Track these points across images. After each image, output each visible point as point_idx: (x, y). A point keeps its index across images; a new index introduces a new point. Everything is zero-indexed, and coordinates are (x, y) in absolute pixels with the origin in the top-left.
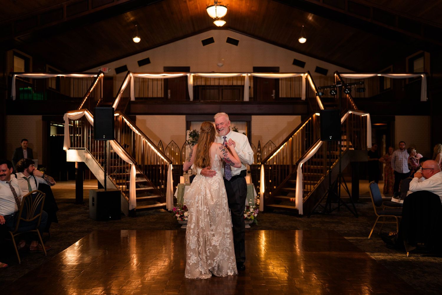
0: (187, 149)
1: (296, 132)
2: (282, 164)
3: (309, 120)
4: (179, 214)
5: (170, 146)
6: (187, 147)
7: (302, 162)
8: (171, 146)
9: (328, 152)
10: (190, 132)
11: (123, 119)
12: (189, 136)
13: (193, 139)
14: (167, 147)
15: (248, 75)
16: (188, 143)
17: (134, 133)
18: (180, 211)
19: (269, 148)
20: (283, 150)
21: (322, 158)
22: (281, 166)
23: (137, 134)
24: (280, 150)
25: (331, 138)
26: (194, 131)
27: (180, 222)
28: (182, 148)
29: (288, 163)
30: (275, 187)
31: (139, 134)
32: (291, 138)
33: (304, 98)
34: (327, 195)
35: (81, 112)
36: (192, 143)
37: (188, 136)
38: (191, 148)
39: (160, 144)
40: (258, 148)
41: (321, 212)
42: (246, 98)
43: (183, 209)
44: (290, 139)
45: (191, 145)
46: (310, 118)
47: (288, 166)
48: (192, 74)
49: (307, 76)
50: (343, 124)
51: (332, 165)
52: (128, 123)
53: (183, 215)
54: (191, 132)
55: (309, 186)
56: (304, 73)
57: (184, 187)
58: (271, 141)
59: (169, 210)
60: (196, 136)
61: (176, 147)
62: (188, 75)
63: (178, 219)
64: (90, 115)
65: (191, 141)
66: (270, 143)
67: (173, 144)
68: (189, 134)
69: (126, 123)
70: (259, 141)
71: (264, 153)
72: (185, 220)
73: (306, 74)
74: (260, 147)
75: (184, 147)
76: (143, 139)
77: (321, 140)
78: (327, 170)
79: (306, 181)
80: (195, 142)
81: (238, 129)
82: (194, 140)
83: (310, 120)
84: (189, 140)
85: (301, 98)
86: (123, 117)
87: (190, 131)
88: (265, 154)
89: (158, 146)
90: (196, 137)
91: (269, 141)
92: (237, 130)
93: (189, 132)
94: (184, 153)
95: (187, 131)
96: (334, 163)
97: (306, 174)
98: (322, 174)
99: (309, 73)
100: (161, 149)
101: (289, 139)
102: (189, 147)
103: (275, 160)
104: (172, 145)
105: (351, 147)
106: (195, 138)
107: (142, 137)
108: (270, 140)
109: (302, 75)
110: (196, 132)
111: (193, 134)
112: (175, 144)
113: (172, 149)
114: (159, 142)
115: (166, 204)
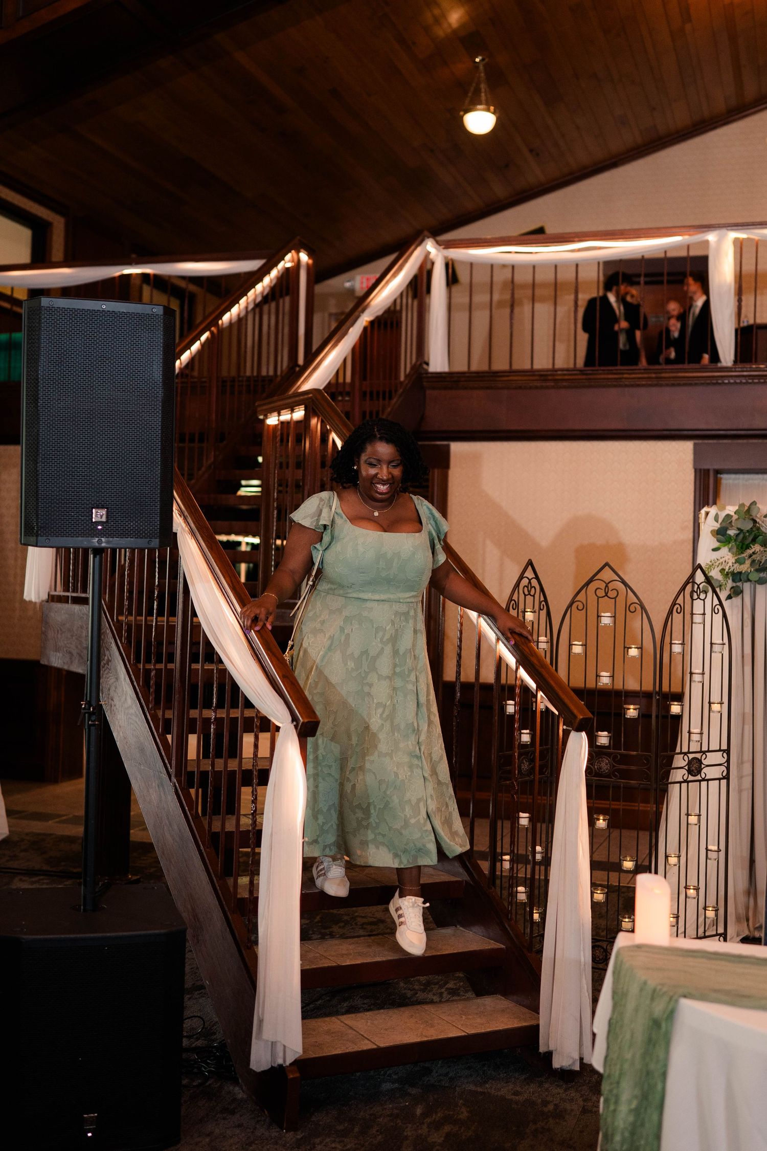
0: (698, 619)
5: (592, 598)
6: (698, 605)
8: (599, 598)
10: (722, 515)
12: (717, 544)
13: (739, 562)
14: (570, 606)
16: (708, 580)
28: (670, 612)
36: (730, 583)
37: (707, 541)
38: (725, 616)
39: (530, 585)
45: (723, 595)
48: (733, 235)
54: (728, 516)
59: (557, 1063)
60: (754, 541)
61: (628, 608)
62: (710, 238)
65: (722, 571)
67: (609, 585)
68: (717, 526)
75: (682, 610)
80: (748, 580)
82: (745, 567)
84: (711, 566)
87: (722, 508)
89: (511, 599)
90: (757, 548)
93: (716, 518)
94: (677, 649)
95: (703, 511)
102: (713, 610)
104: (606, 595)
106: (750, 551)
110: (760, 518)
111: (739, 529)
112: (621, 586)
113: (606, 620)
114: (521, 577)
115: (538, 1019)
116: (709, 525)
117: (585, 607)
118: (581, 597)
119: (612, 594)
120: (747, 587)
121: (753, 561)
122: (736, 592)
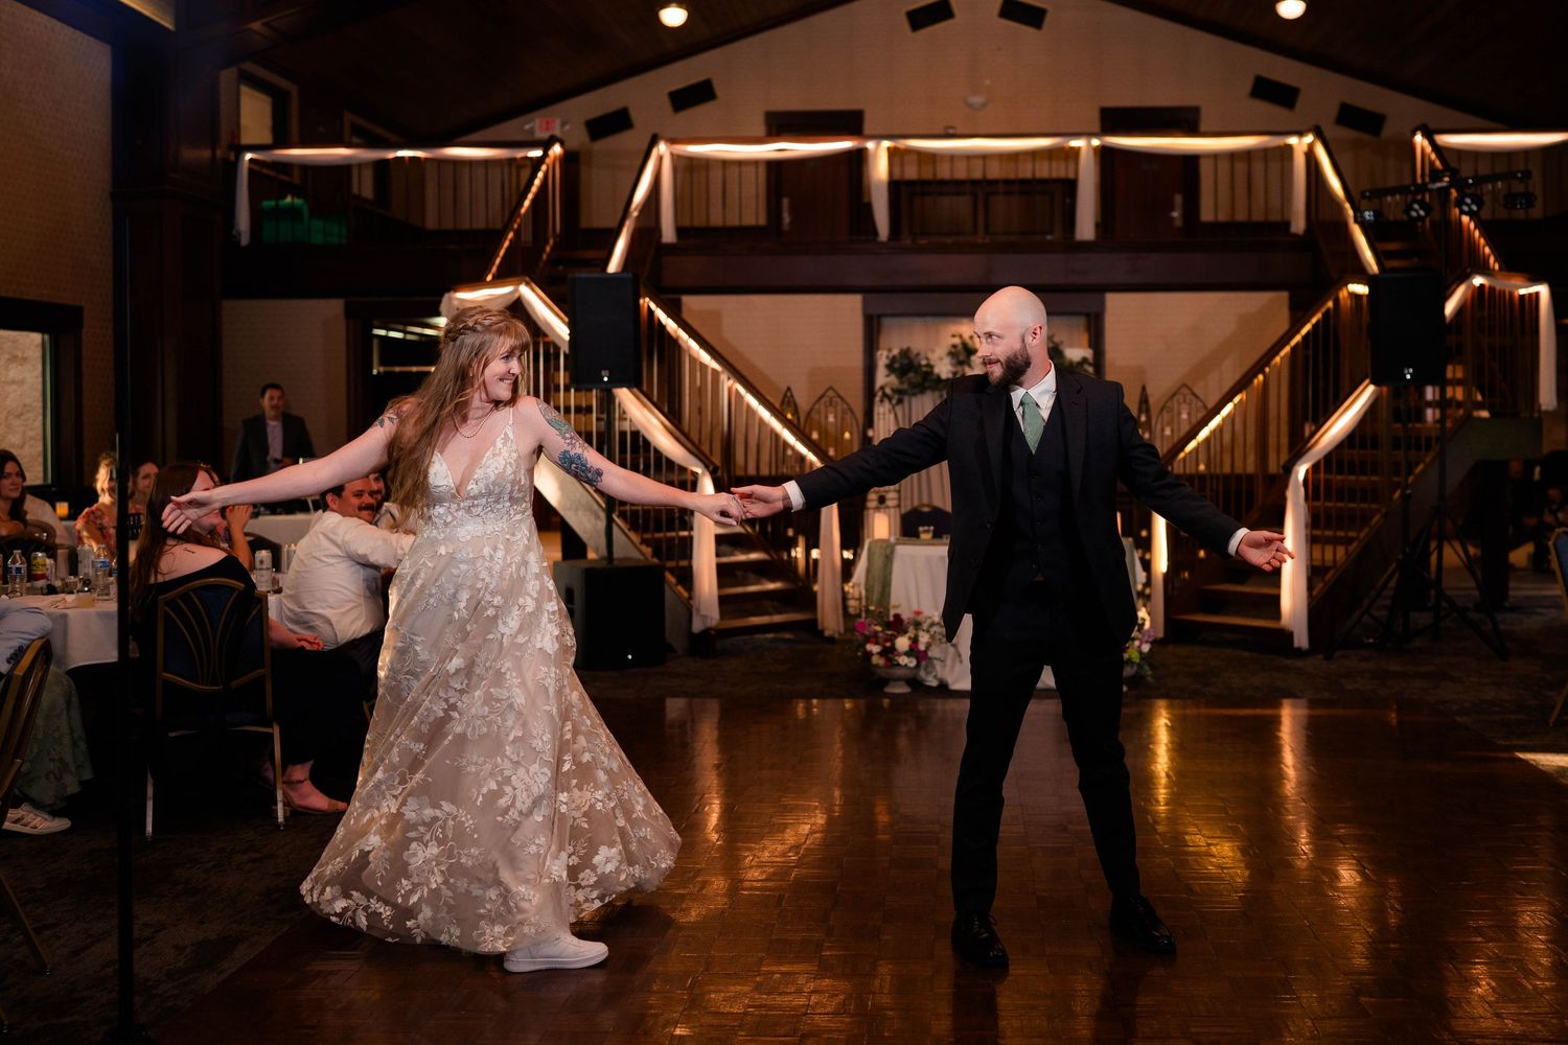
0: (881, 417)
1: (1277, 353)
2: (1227, 469)
3: (1323, 310)
4: (877, 643)
5: (823, 407)
6: (880, 409)
7: (1303, 463)
8: (826, 407)
9: (1399, 425)
10: (891, 355)
11: (651, 312)
12: (889, 374)
13: (901, 383)
14: (810, 411)
15: (1089, 143)
16: (885, 395)
17: (694, 360)
18: (881, 635)
19: (1179, 414)
20: (1231, 417)
21: (1375, 445)
22: (1226, 477)
23: (704, 367)
24: (1224, 420)
25: (1408, 377)
26: (905, 353)
27: (882, 673)
29: (1251, 469)
30: (1202, 554)
31: (714, 365)
32: (1261, 377)
33: (1299, 225)
34: (1393, 584)
35: (507, 289)
36: (896, 397)
37: (883, 372)
39: (789, 401)
40: (1140, 411)
41: (1371, 641)
42: (1086, 229)
43: (888, 625)
44: (1256, 381)
45: (894, 402)
46: (1330, 304)
47: (1250, 478)
48: (886, 144)
49: (1311, 147)
50: (1452, 320)
51: (1410, 472)
52: (671, 325)
53: (893, 649)
54: (894, 357)
55: (1329, 550)
56: (1301, 134)
57: (892, 552)
58: (1190, 389)
59: (826, 634)
60: (909, 371)
61: (843, 412)
62: (870, 145)
63: (876, 660)
64: (541, 298)
65: (893, 389)
66: (1185, 397)
67: (831, 399)
68: (887, 362)
69: (662, 327)
70: (1144, 389)
71: (1163, 430)
72: (899, 665)
73: (1309, 138)
74: (1148, 412)
76: (728, 384)
77: (1373, 382)
78: (1394, 492)
79: (1317, 532)
80: (907, 394)
81: (1062, 343)
82: (905, 386)
83: (1328, 310)
84: (884, 387)
85: (1287, 224)
86: (653, 306)
87: (890, 350)
88: (1168, 432)
89: (781, 408)
90: (911, 375)
91: (1179, 389)
92: (1062, 347)
93: (887, 357)
94: (871, 433)
95: (879, 353)
96: (1417, 464)
97: (1317, 504)
98: (1374, 506)
99: (1319, 134)
100: (789, 416)
101: (1251, 381)
103: (1202, 456)
104: (831, 404)
105: (1480, 406)
106: (907, 377)
107: (724, 377)
108: (1185, 385)
109: (1293, 140)
110: (912, 356)
111: (901, 364)
112: (839, 400)
113: (831, 419)
114: (785, 395)
115: (816, 614)
116: (882, 359)
117: (819, 412)
118: (816, 407)
119: (834, 404)
120: (906, 399)
121: (910, 383)
122: (900, 401)
